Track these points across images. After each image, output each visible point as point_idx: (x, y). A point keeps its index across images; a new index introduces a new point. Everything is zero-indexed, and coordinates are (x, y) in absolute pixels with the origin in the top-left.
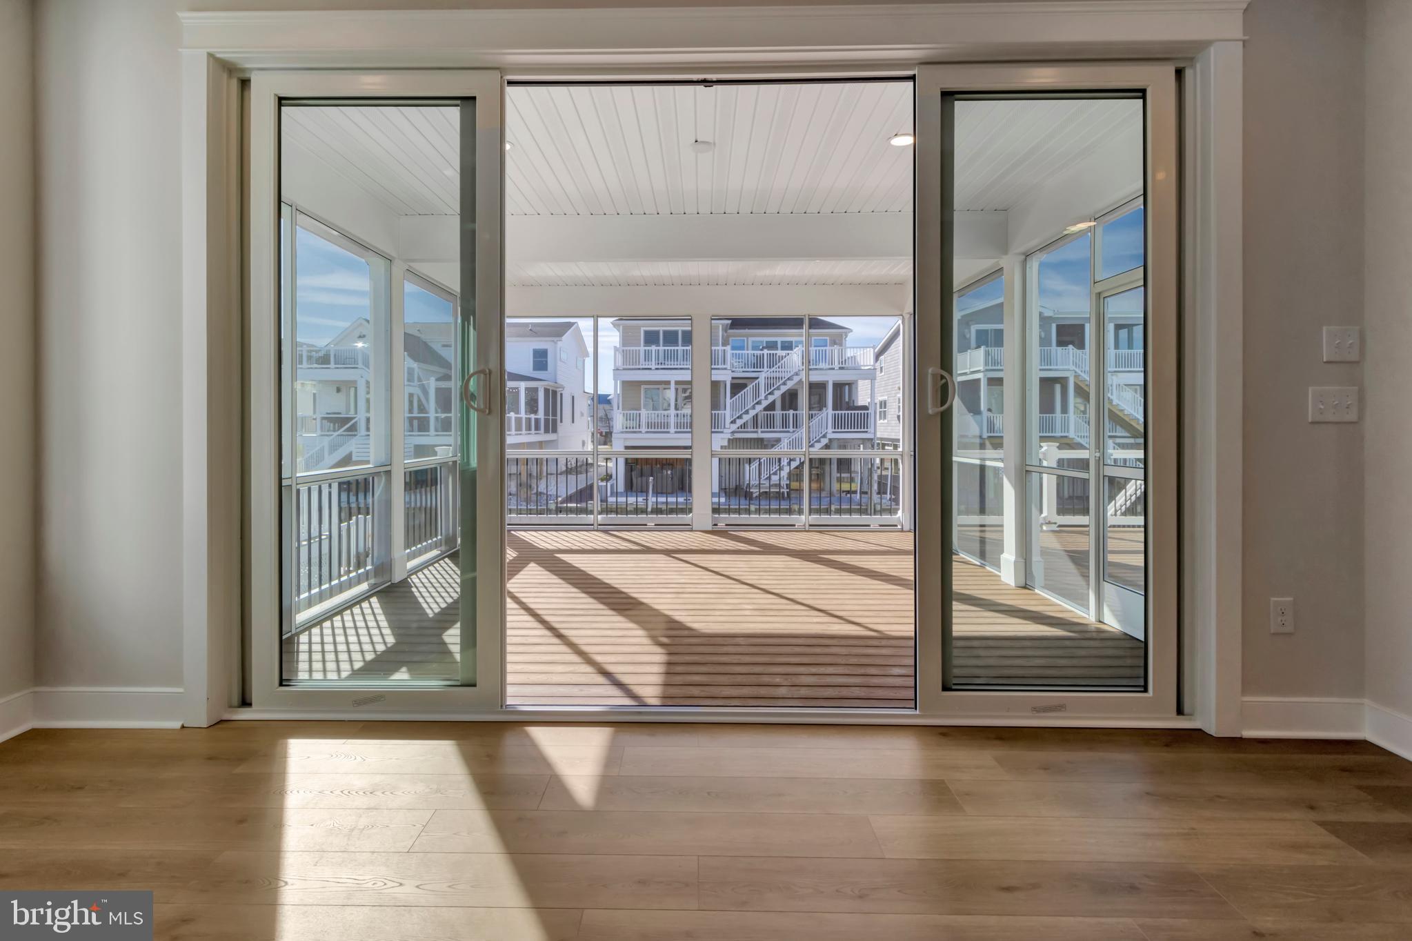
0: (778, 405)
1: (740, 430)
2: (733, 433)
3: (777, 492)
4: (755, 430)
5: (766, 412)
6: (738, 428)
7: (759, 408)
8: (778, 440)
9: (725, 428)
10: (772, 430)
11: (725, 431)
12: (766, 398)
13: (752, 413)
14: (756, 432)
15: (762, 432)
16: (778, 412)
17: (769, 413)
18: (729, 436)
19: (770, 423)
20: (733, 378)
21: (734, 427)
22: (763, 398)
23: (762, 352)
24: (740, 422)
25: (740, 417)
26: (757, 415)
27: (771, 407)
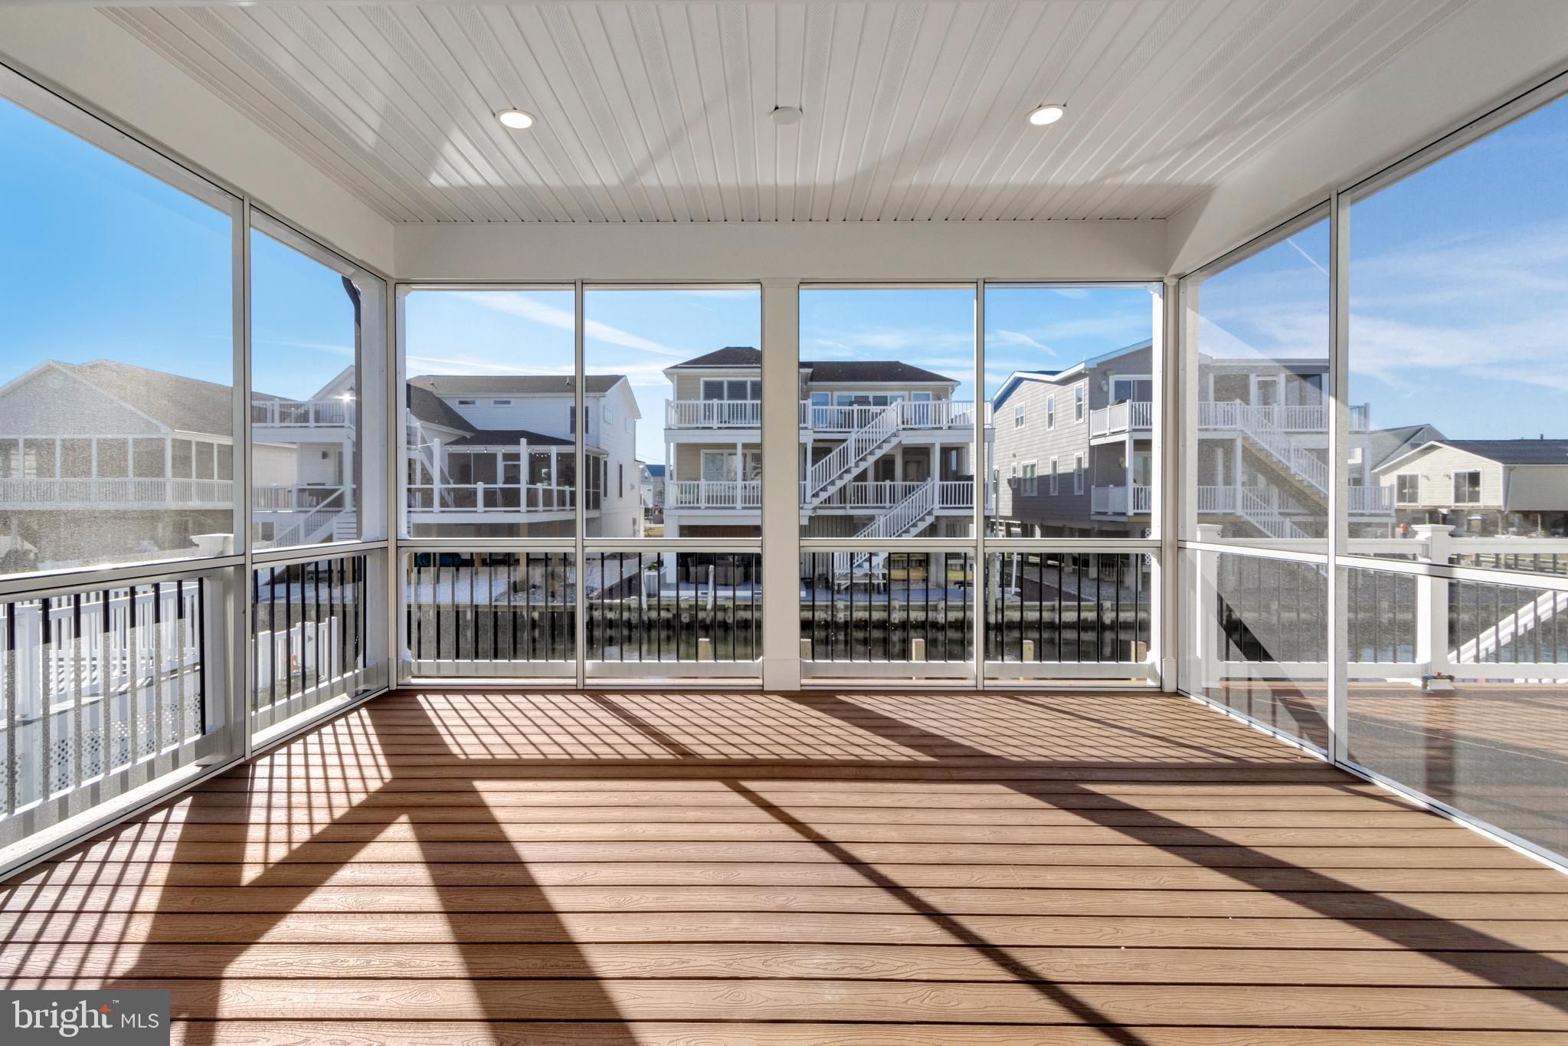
0: (871, 474)
1: (827, 505)
2: (815, 509)
3: (865, 584)
4: (843, 505)
5: (856, 483)
6: (822, 503)
7: (848, 477)
8: (871, 518)
9: (805, 502)
10: (864, 505)
11: (805, 506)
12: (856, 466)
13: (839, 484)
14: (844, 508)
15: (851, 508)
16: (871, 483)
17: (860, 483)
18: (810, 513)
19: (861, 497)
20: (815, 440)
21: (816, 502)
22: (853, 465)
23: (851, 408)
24: (823, 496)
25: (824, 489)
26: (845, 486)
27: (862, 477)
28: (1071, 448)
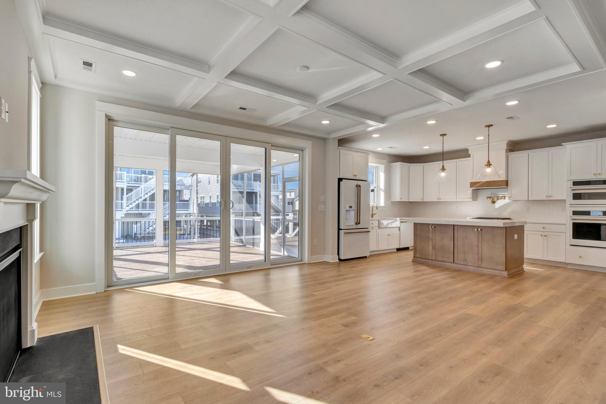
0: (148, 199)
1: (132, 209)
2: (127, 211)
3: (148, 236)
4: (138, 209)
5: (143, 202)
6: (131, 208)
7: (140, 200)
8: (149, 214)
9: (123, 208)
10: (145, 209)
11: (123, 210)
12: (144, 196)
13: (137, 202)
14: (139, 210)
15: (141, 210)
16: (148, 202)
17: (145, 202)
18: (126, 212)
19: (144, 206)
20: (127, 186)
21: (128, 208)
22: (142, 195)
23: (141, 175)
24: (131, 206)
25: (131, 204)
26: (139, 203)
27: (145, 200)
28: (216, 192)
